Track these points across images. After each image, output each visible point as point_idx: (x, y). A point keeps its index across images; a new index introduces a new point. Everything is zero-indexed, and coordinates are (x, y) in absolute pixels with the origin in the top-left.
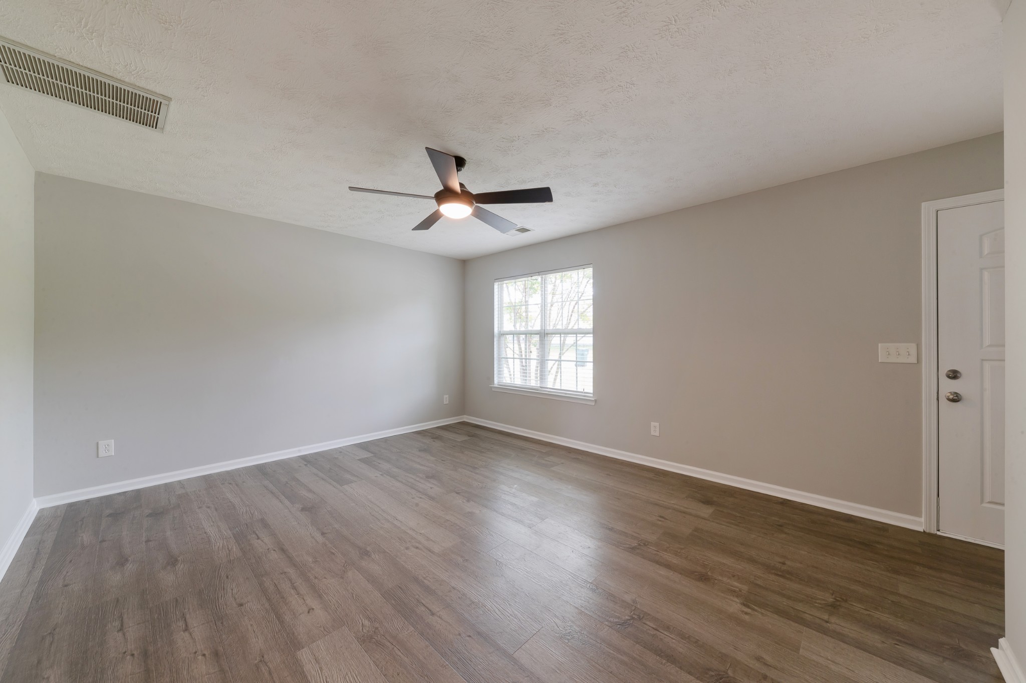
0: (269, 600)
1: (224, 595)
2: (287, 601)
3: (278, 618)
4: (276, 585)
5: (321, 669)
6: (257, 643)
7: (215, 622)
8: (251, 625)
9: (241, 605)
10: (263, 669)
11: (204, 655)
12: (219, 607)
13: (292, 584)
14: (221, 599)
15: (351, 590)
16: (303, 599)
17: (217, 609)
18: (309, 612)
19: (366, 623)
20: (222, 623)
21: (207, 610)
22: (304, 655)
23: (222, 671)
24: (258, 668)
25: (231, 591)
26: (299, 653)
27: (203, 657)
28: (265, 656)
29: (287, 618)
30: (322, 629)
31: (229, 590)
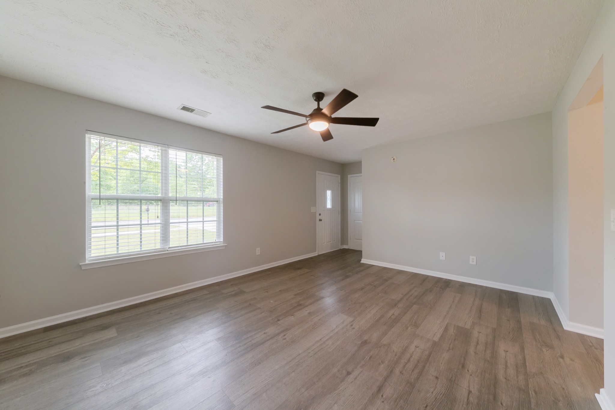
0: (424, 367)
1: (439, 393)
2: (419, 358)
3: (430, 356)
4: (413, 370)
5: (436, 333)
6: (446, 356)
7: (455, 381)
8: (442, 364)
9: (437, 378)
10: (451, 347)
11: (468, 371)
12: (447, 388)
13: (406, 363)
14: (442, 392)
15: (396, 338)
16: (413, 353)
17: (449, 389)
18: (418, 347)
19: (409, 328)
20: (452, 377)
21: (454, 393)
22: (436, 339)
23: (465, 359)
24: (452, 349)
25: (434, 393)
26: (437, 341)
27: (469, 370)
28: (447, 349)
29: (427, 353)
30: (422, 339)
31: (434, 394)
